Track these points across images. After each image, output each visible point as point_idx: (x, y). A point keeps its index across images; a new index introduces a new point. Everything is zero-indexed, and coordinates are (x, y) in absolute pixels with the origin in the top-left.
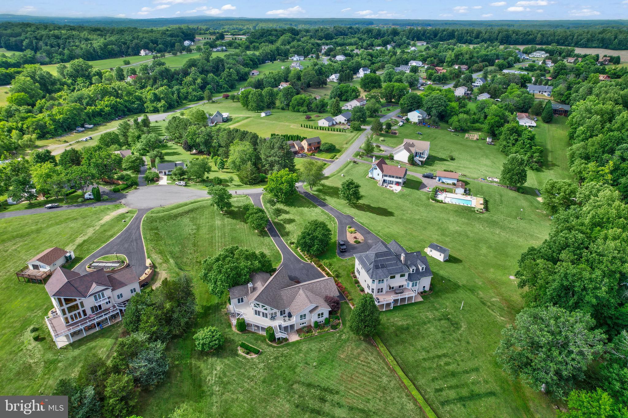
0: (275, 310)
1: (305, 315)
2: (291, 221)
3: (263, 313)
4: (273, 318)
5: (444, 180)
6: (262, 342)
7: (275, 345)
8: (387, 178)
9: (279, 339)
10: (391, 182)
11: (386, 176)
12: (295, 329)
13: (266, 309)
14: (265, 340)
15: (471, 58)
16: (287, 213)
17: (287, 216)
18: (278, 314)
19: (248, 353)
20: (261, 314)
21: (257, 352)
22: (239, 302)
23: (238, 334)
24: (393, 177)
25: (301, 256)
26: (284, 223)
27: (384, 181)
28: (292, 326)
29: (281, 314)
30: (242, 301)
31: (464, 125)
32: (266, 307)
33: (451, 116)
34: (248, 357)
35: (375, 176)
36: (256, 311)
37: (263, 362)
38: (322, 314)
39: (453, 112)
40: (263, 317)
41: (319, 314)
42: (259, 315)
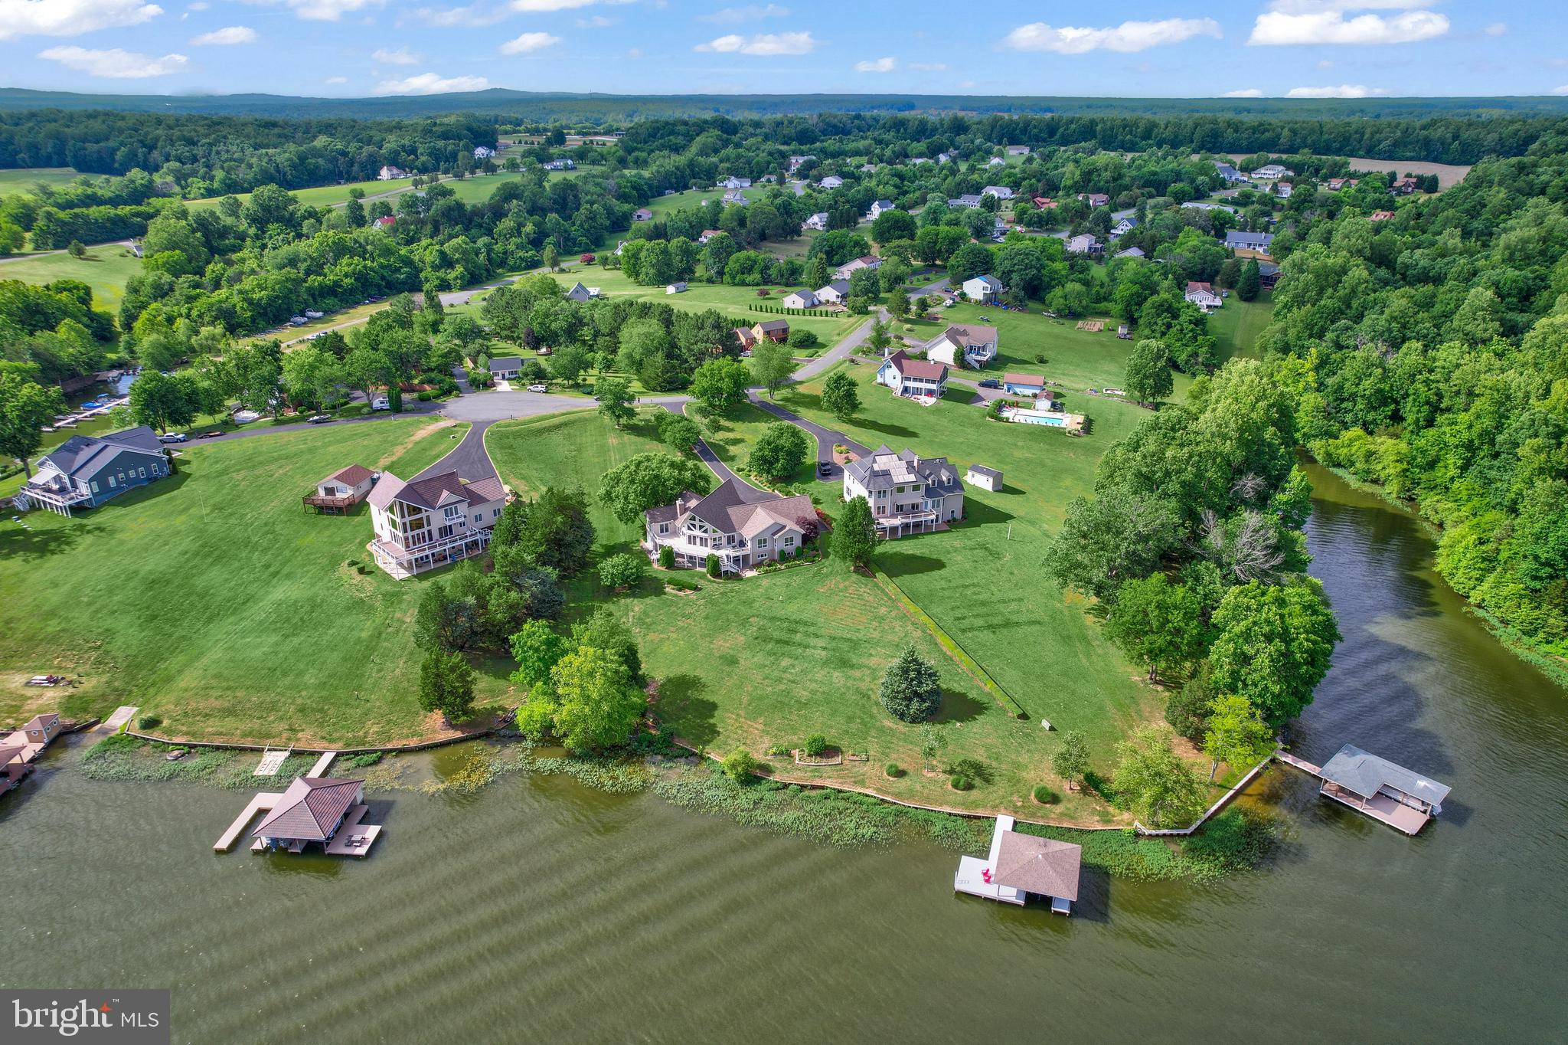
0: (720, 534)
1: (765, 540)
2: (736, 442)
3: (701, 539)
4: (716, 546)
5: (1018, 390)
6: (702, 578)
7: (721, 581)
8: (911, 384)
9: (726, 572)
10: (918, 392)
11: (908, 379)
12: (751, 562)
13: (706, 531)
14: (705, 576)
15: (1115, 180)
16: (731, 430)
17: (731, 435)
18: (724, 541)
19: (680, 590)
20: (698, 540)
21: (696, 589)
22: (662, 531)
23: (662, 570)
24: (921, 380)
25: (756, 485)
26: (727, 443)
27: (906, 390)
28: (746, 557)
29: (729, 543)
30: (667, 530)
31: (1075, 305)
32: (707, 525)
33: (1050, 287)
34: (681, 594)
35: (889, 381)
36: (690, 537)
37: (704, 598)
38: (792, 539)
39: (1054, 279)
40: (701, 545)
41: (786, 539)
42: (695, 544)
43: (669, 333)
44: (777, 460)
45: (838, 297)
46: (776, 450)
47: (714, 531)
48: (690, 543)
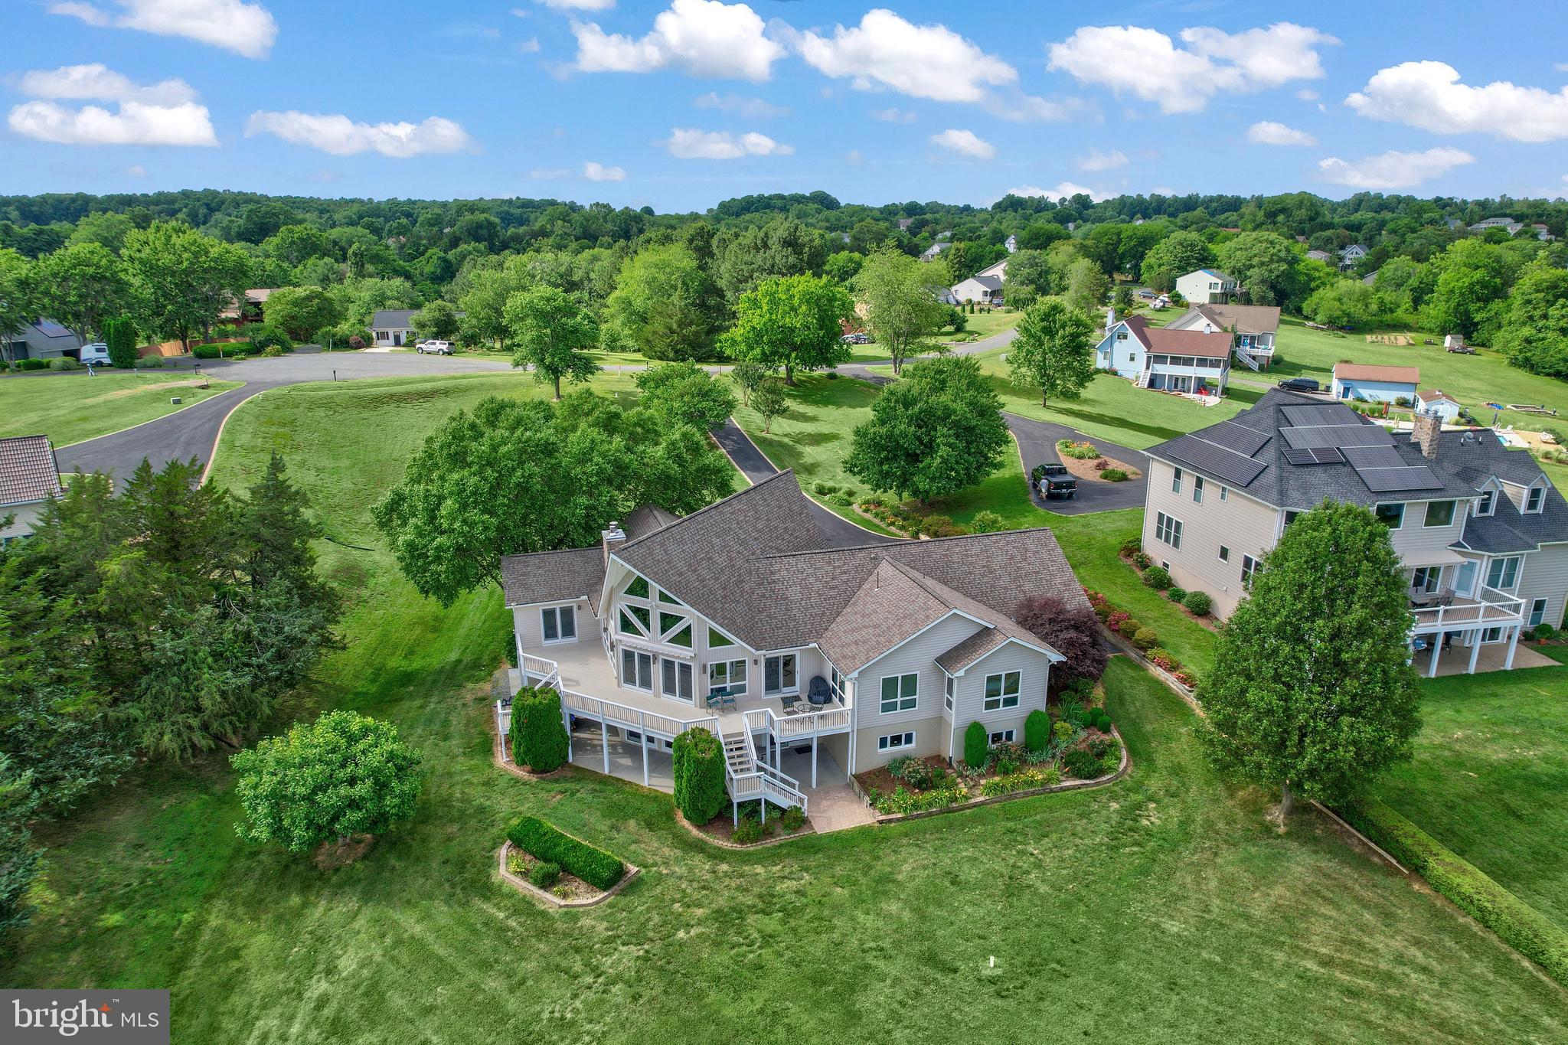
0: (738, 649)
1: (910, 683)
2: (818, 439)
3: (668, 665)
4: (721, 698)
5: (1365, 393)
6: (650, 825)
7: (727, 845)
8: (1167, 370)
9: (751, 808)
11: (1160, 359)
12: (852, 768)
13: (684, 638)
14: (669, 816)
15: (1311, 219)
16: (813, 419)
17: (809, 428)
18: (755, 677)
19: (547, 882)
20: (657, 672)
21: (611, 878)
22: (550, 633)
23: (516, 781)
25: (868, 523)
26: (798, 441)
27: (1154, 379)
28: (831, 748)
29: (771, 685)
30: (569, 631)
32: (689, 614)
33: (1307, 290)
34: (550, 901)
35: (1120, 363)
36: (628, 656)
37: (638, 937)
38: (1013, 682)
40: (669, 689)
41: (993, 680)
42: (646, 683)
43: (702, 267)
44: (930, 447)
45: (985, 294)
46: (927, 420)
47: (717, 640)
48: (629, 679)
